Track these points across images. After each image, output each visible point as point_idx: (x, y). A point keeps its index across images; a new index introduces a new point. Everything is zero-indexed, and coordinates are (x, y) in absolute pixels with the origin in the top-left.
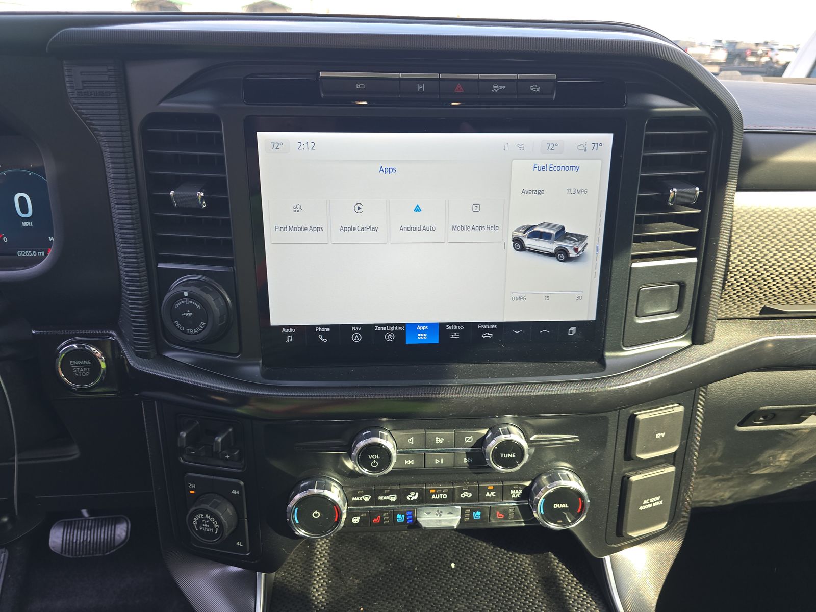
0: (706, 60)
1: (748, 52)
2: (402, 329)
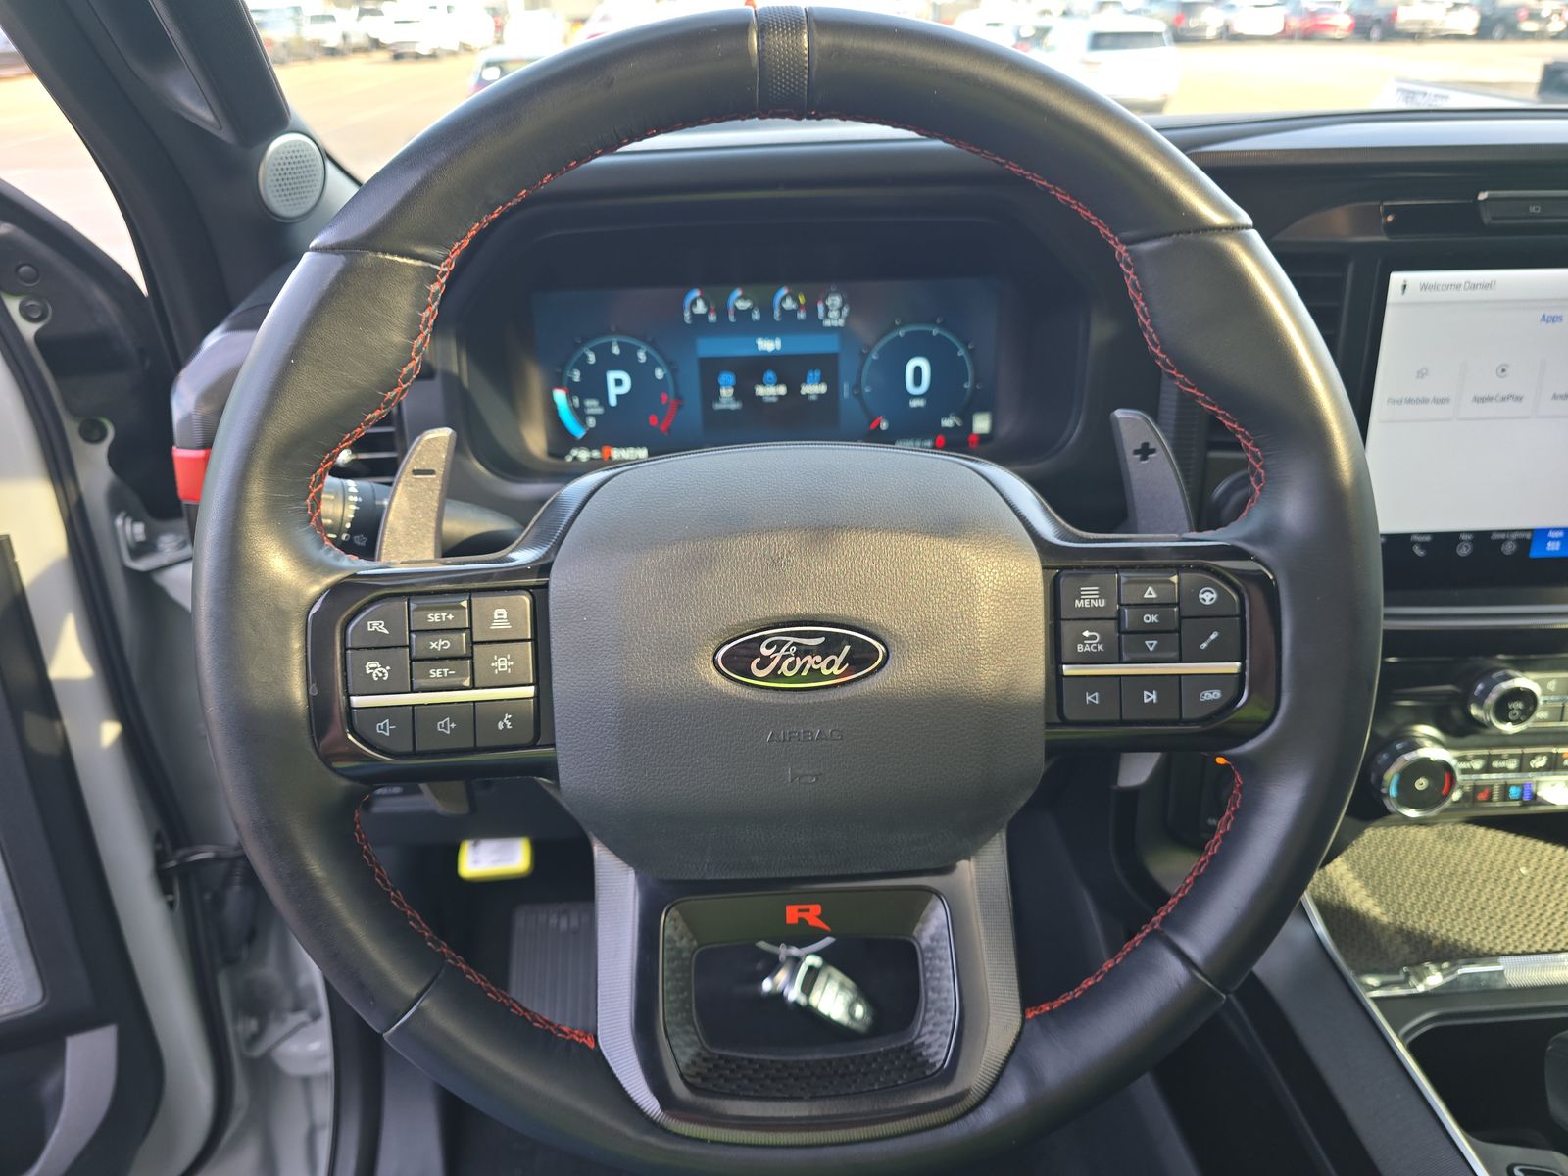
0: (1435, 31)
1: (1523, 13)
2: (1528, 536)
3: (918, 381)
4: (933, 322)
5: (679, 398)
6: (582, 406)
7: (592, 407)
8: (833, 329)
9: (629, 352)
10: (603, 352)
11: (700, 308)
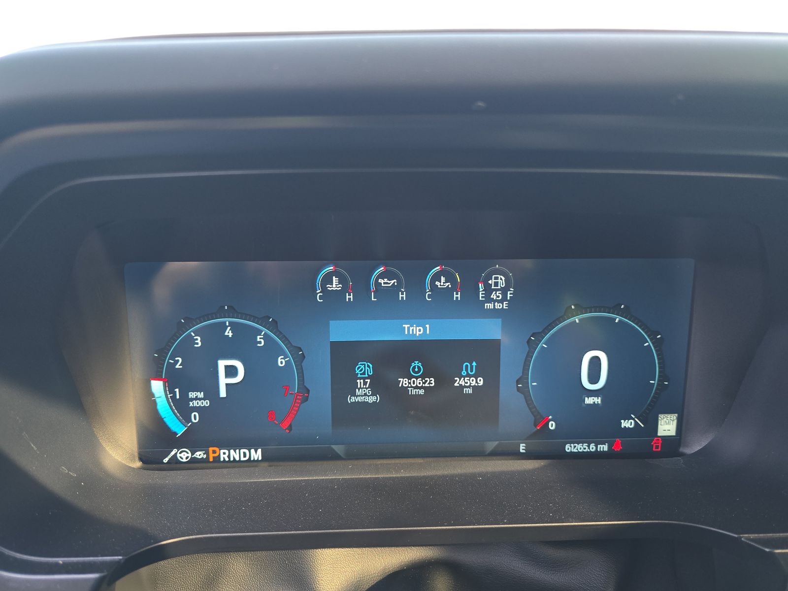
3: (594, 377)
4: (616, 309)
5: (304, 393)
6: (185, 399)
7: (197, 399)
8: (495, 313)
9: (244, 336)
10: (214, 335)
11: (335, 285)
